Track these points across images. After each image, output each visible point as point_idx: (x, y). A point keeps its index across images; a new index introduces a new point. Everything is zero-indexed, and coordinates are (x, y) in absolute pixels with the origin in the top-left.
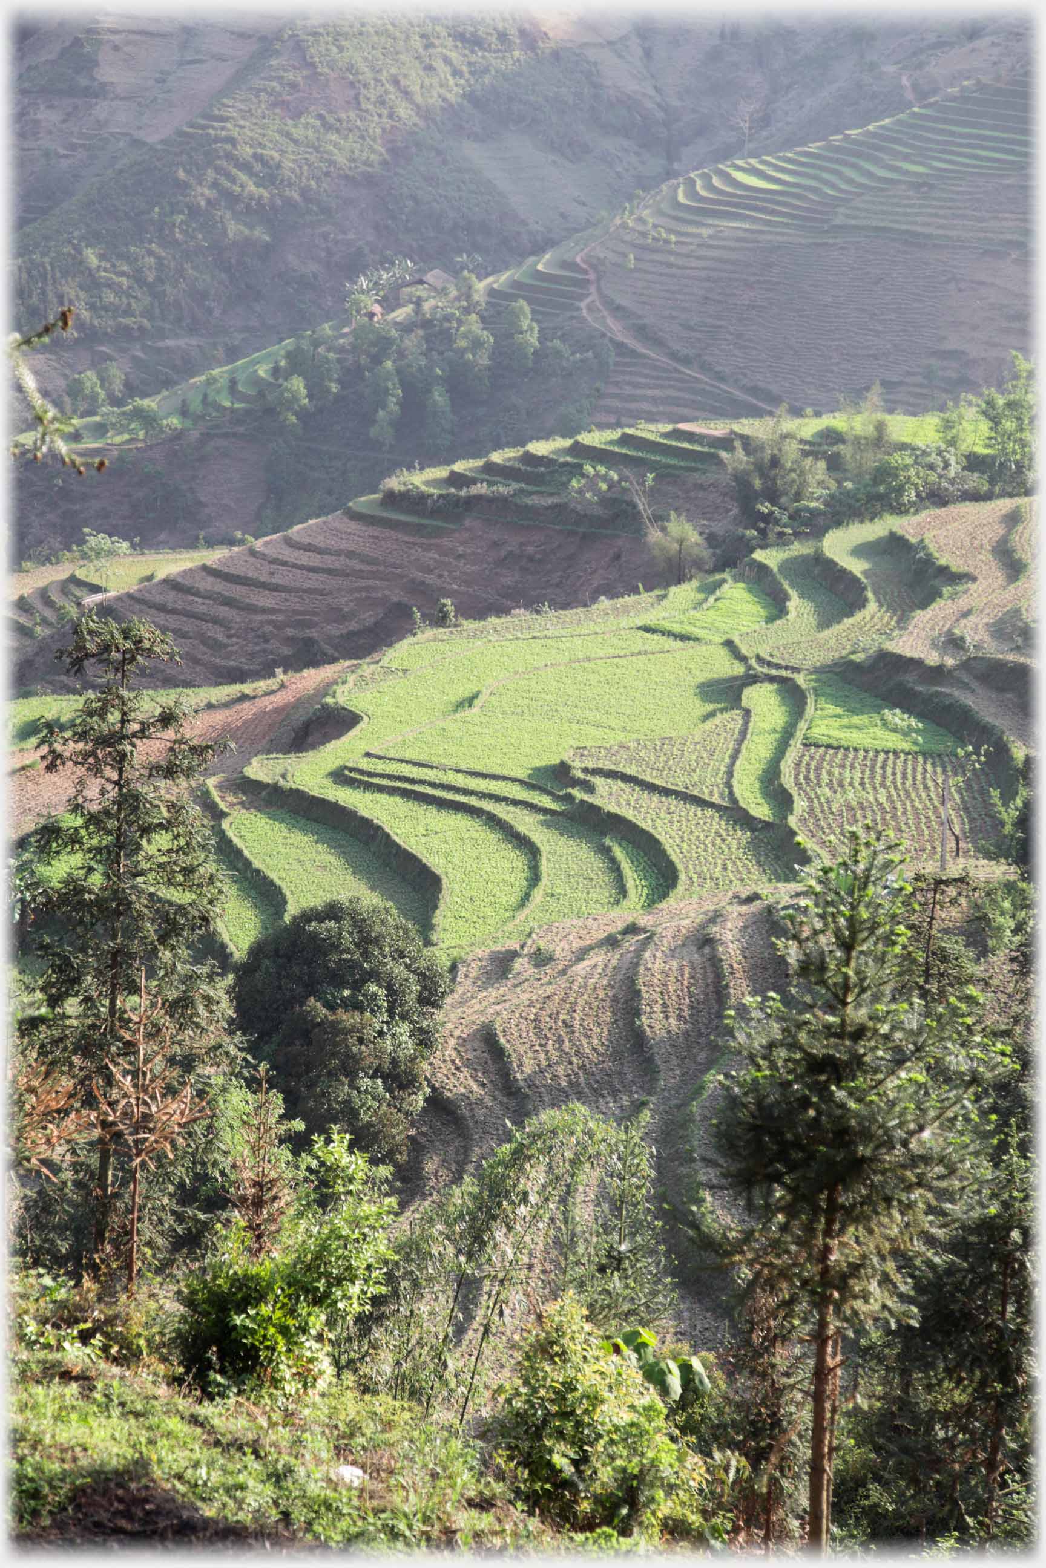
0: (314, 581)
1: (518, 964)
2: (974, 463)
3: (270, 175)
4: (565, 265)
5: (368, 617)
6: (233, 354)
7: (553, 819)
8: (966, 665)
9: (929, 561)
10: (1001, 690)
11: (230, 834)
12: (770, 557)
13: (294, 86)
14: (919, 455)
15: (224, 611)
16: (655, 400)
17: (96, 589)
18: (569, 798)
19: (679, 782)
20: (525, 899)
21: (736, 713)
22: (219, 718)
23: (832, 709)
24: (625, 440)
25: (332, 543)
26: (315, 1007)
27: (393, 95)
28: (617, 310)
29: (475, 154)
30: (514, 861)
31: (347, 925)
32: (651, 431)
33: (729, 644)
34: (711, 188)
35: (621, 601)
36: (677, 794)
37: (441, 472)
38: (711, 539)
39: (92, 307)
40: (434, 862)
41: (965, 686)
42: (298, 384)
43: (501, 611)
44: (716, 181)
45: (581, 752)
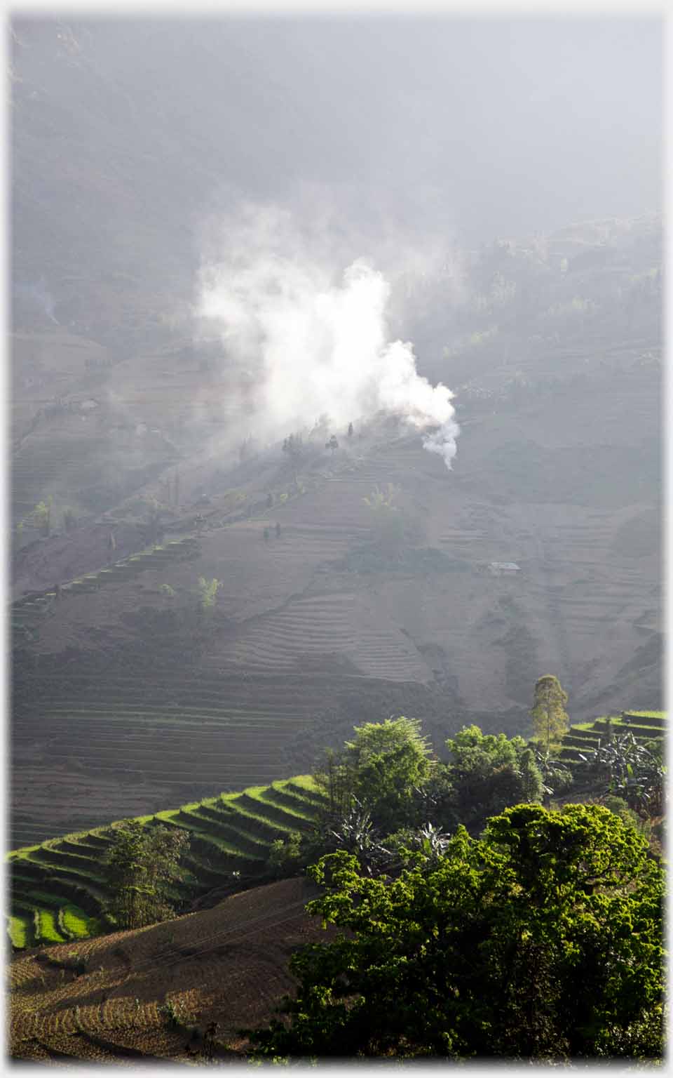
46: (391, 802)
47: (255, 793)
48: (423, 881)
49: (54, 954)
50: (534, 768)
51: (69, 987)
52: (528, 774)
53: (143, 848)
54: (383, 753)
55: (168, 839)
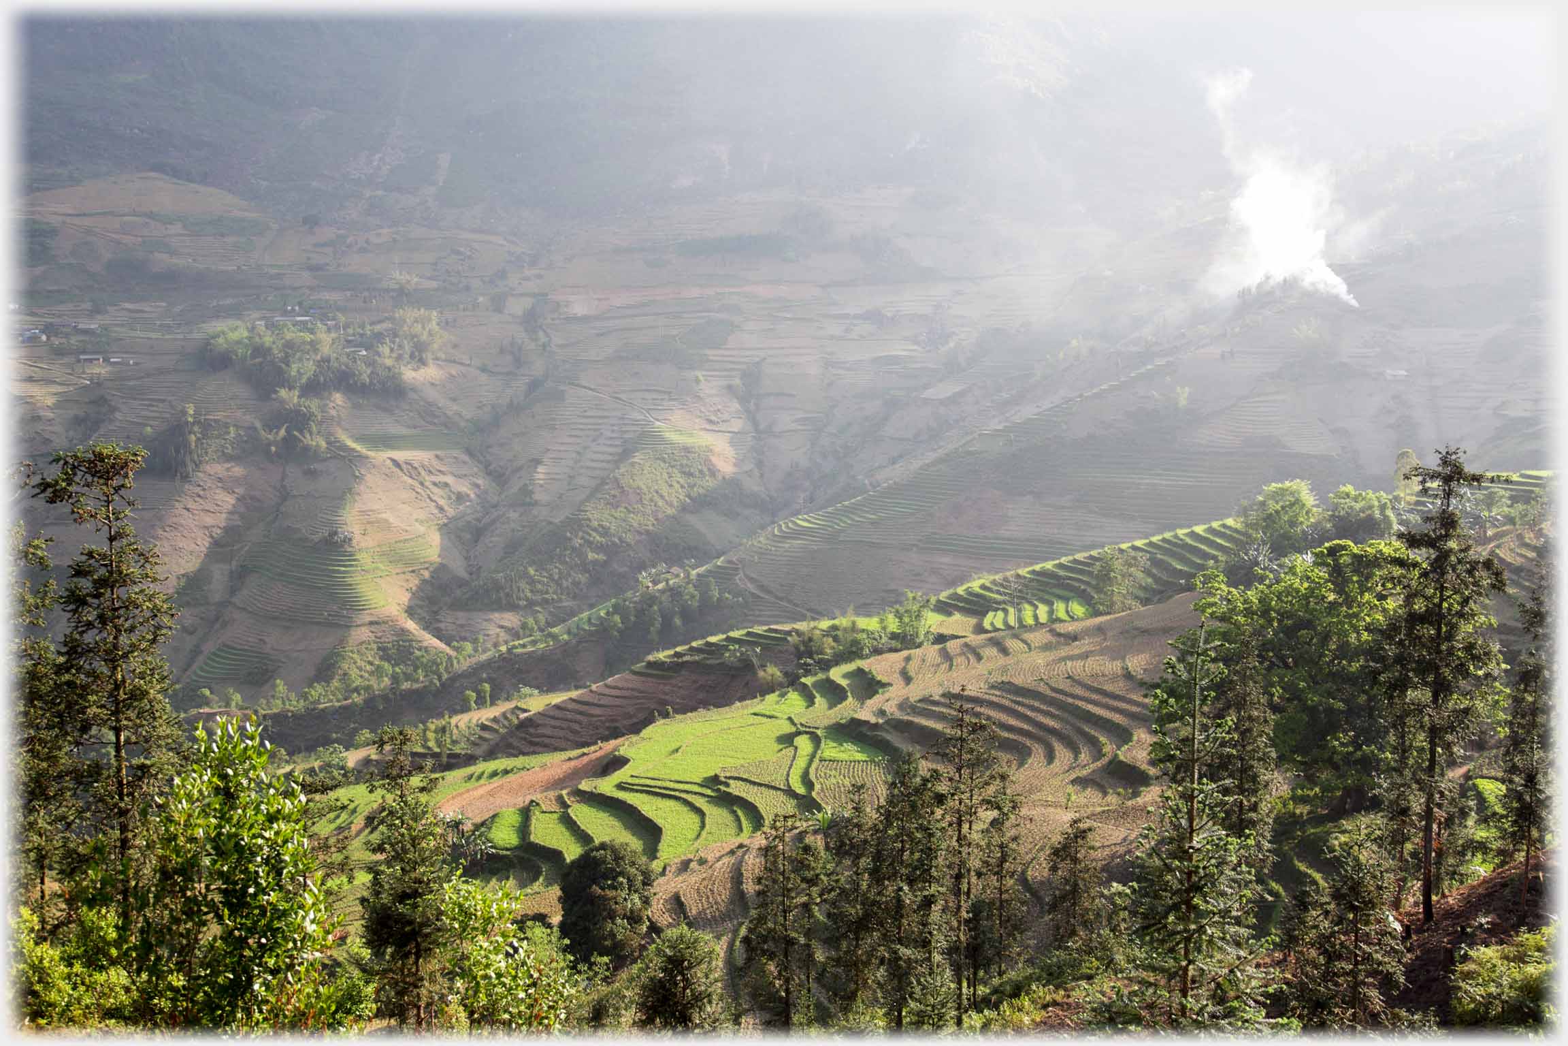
0: (618, 702)
1: (692, 865)
2: (894, 636)
3: (605, 532)
4: (730, 562)
5: (641, 716)
6: (591, 606)
7: (712, 800)
8: (887, 722)
9: (873, 679)
10: (902, 732)
11: (572, 815)
12: (808, 681)
13: (614, 496)
14: (869, 634)
15: (578, 717)
16: (770, 616)
17: (525, 711)
18: (718, 790)
19: (766, 780)
20: (699, 836)
21: (792, 749)
22: (573, 764)
23: (833, 744)
24: (749, 634)
25: (626, 685)
26: (596, 889)
27: (656, 498)
28: (751, 580)
29: (692, 519)
30: (696, 819)
31: (609, 852)
32: (759, 629)
33: (790, 719)
34: (788, 527)
35: (745, 703)
36: (766, 786)
37: (671, 652)
38: (786, 674)
39: (532, 591)
40: (659, 822)
41: (887, 731)
42: (617, 618)
43: (693, 709)
44: (790, 525)
45: (723, 769)
46: (1286, 536)
47: (1199, 529)
48: (1267, 591)
49: (1059, 628)
50: (1389, 513)
51: (1067, 648)
52: (1386, 518)
53: (1118, 565)
54: (1281, 504)
55: (1135, 558)
